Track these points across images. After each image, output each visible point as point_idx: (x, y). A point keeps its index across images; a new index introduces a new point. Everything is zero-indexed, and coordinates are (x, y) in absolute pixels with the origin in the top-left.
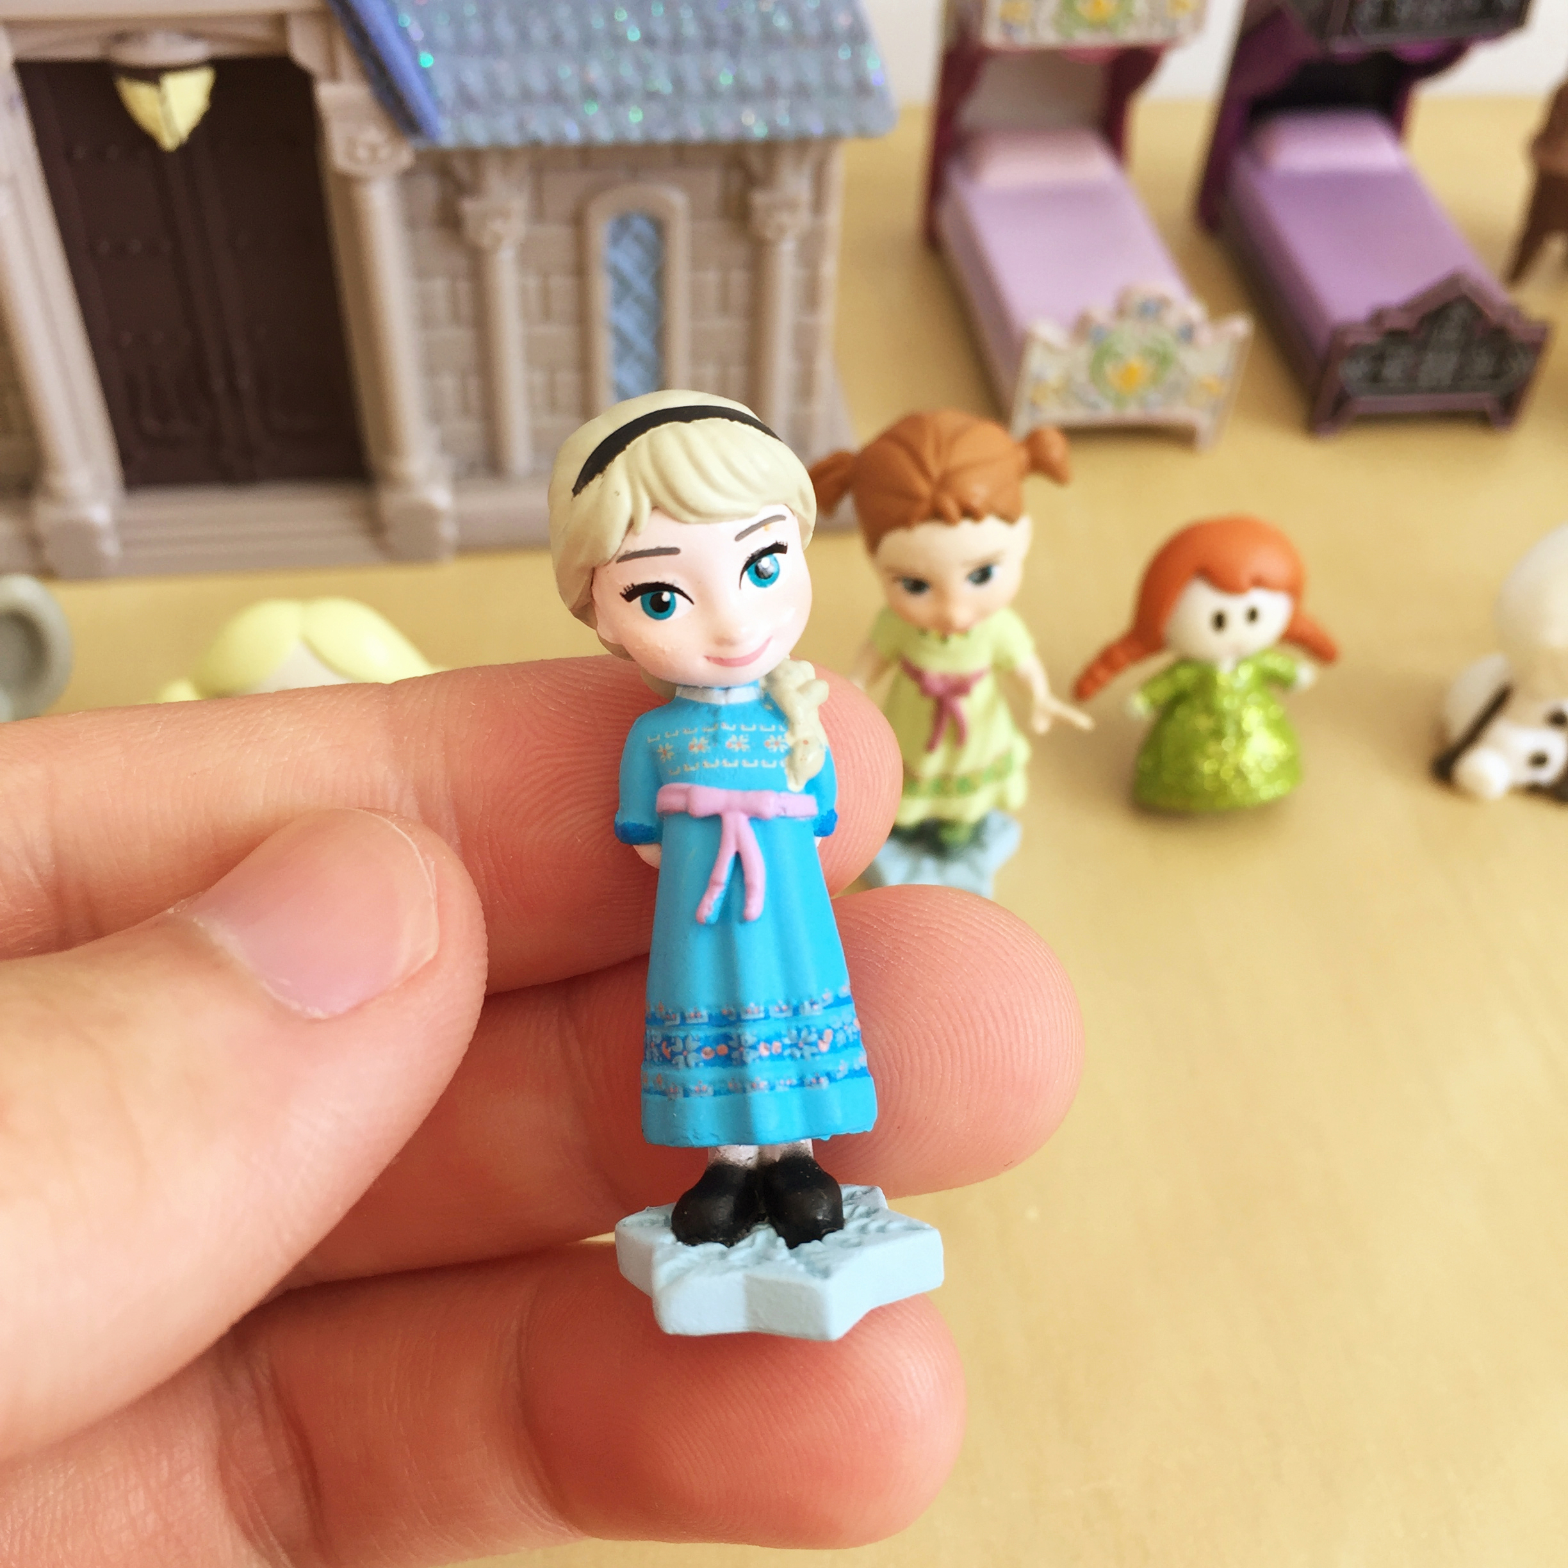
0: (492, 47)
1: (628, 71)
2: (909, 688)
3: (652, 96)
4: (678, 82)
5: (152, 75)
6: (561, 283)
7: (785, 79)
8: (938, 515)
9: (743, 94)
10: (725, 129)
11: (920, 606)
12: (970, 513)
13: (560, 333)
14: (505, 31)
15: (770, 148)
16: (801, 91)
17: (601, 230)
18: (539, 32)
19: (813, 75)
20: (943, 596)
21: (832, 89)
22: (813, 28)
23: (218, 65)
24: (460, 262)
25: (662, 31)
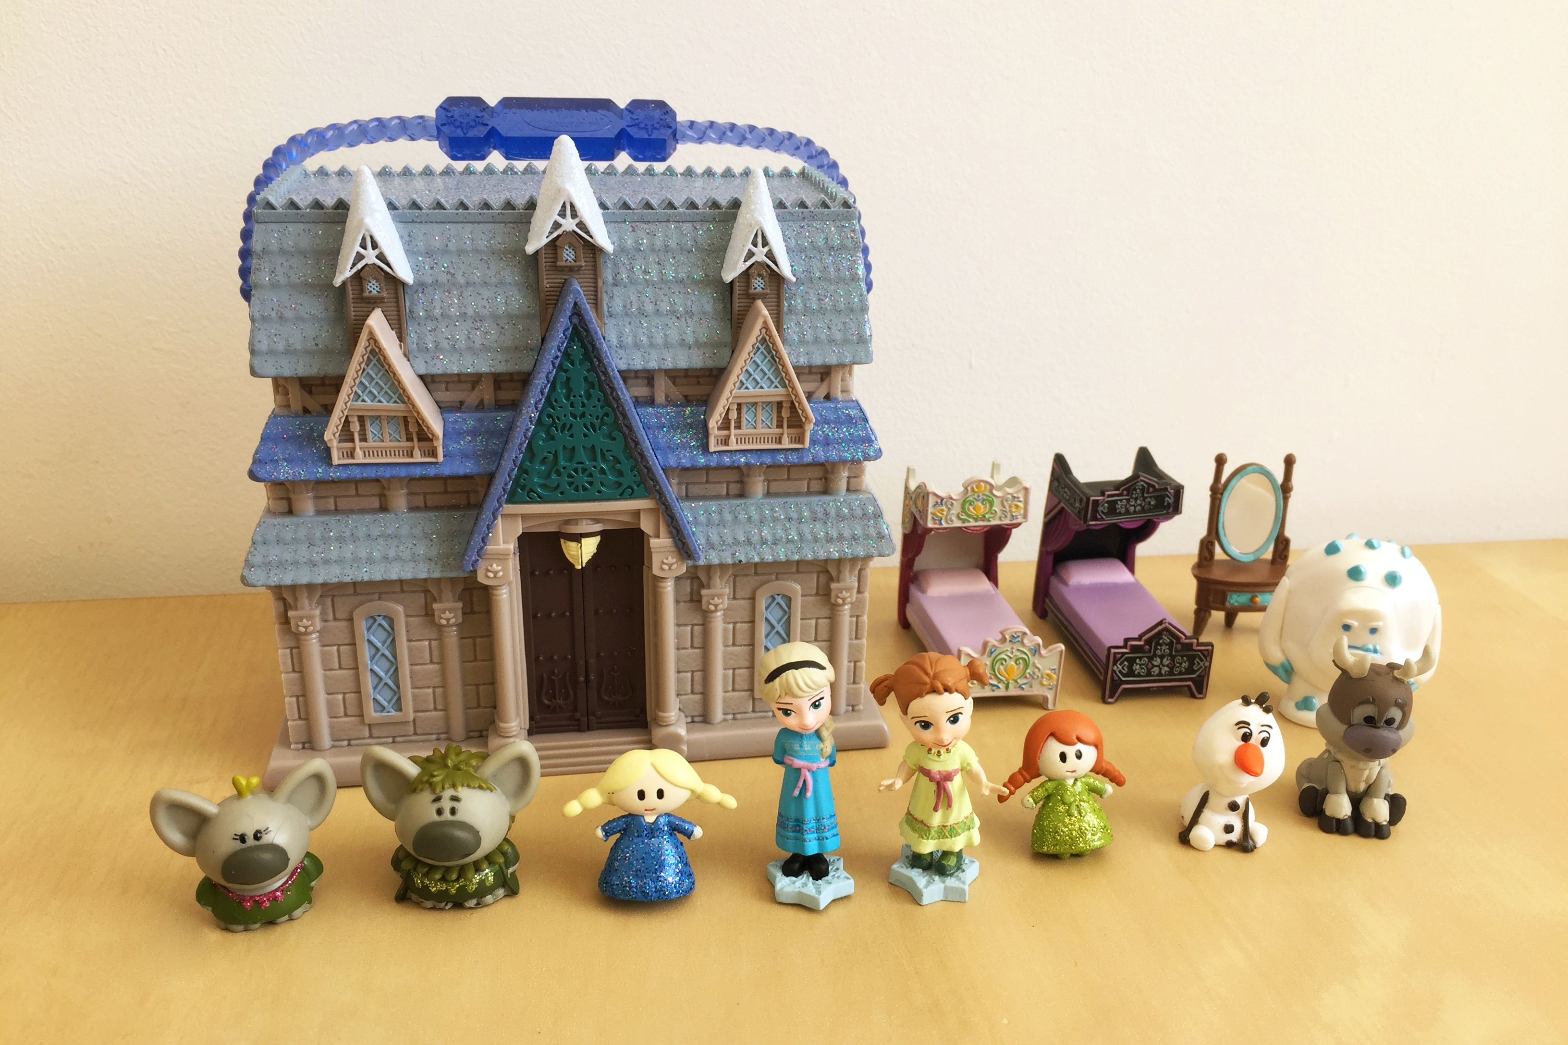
0: (722, 523)
1: (780, 532)
2: (925, 780)
3: (789, 541)
4: (801, 535)
5: (577, 538)
6: (743, 627)
7: (847, 533)
8: (934, 691)
9: (829, 540)
10: (822, 555)
11: (927, 735)
12: (947, 689)
13: (741, 651)
14: (728, 517)
15: (840, 562)
16: (854, 538)
17: (762, 603)
18: (742, 517)
19: (858, 532)
20: (938, 730)
21: (867, 537)
22: (859, 512)
23: (602, 533)
24: (698, 620)
25: (795, 515)
